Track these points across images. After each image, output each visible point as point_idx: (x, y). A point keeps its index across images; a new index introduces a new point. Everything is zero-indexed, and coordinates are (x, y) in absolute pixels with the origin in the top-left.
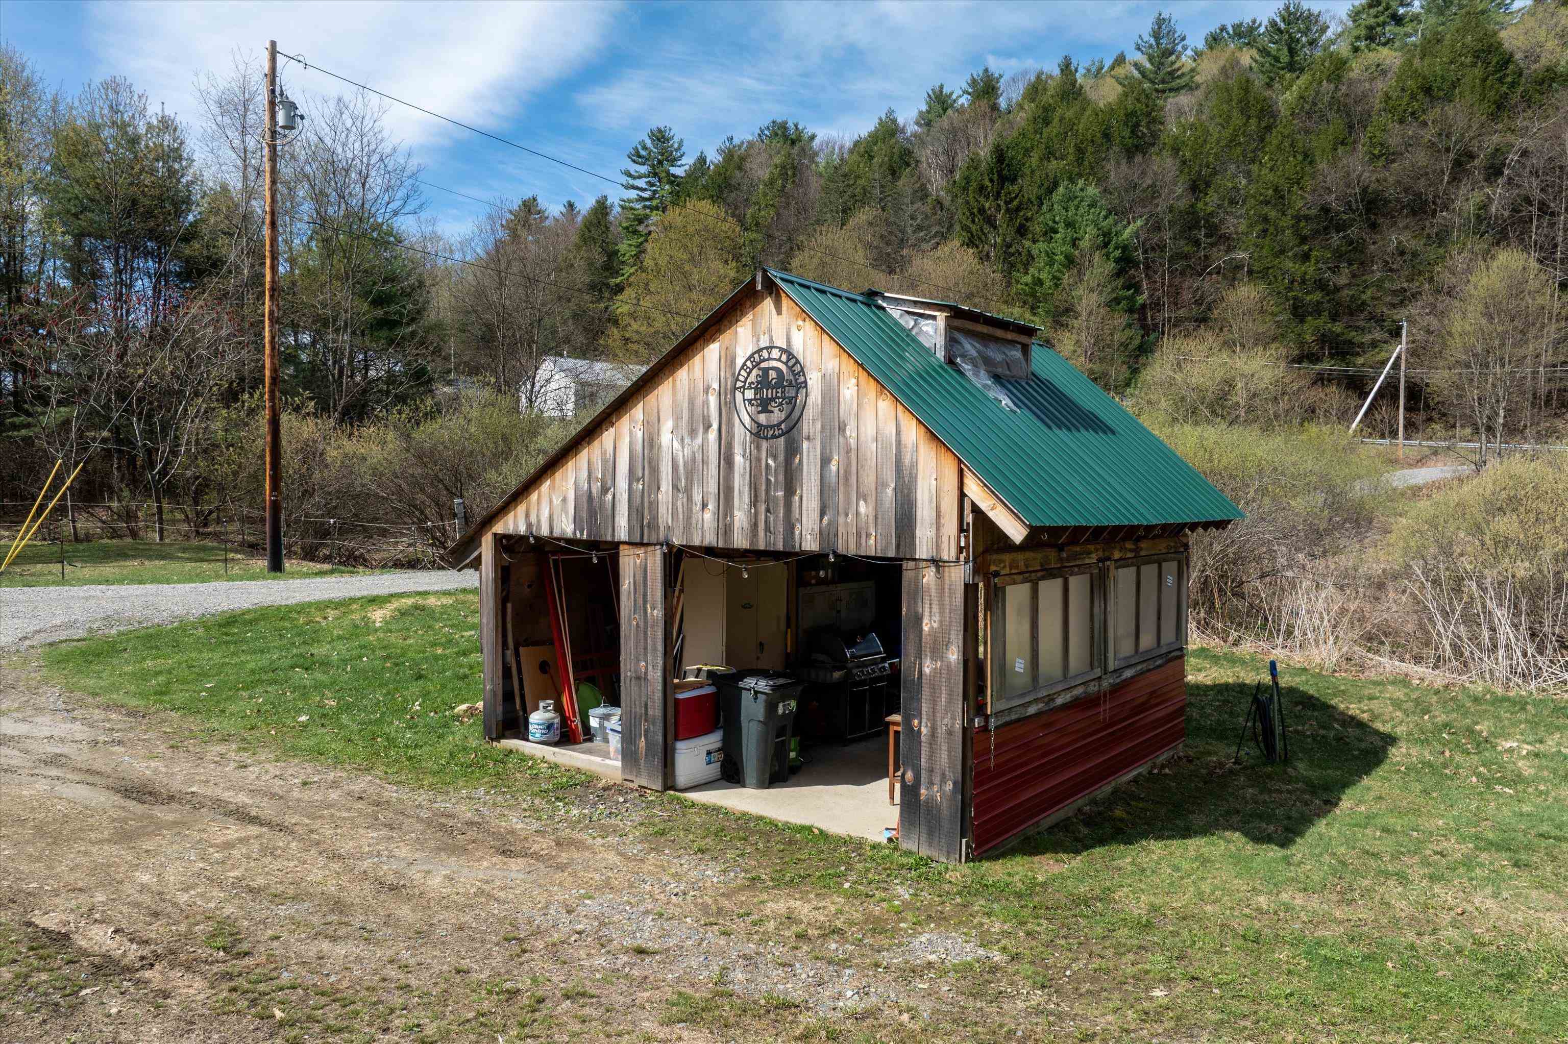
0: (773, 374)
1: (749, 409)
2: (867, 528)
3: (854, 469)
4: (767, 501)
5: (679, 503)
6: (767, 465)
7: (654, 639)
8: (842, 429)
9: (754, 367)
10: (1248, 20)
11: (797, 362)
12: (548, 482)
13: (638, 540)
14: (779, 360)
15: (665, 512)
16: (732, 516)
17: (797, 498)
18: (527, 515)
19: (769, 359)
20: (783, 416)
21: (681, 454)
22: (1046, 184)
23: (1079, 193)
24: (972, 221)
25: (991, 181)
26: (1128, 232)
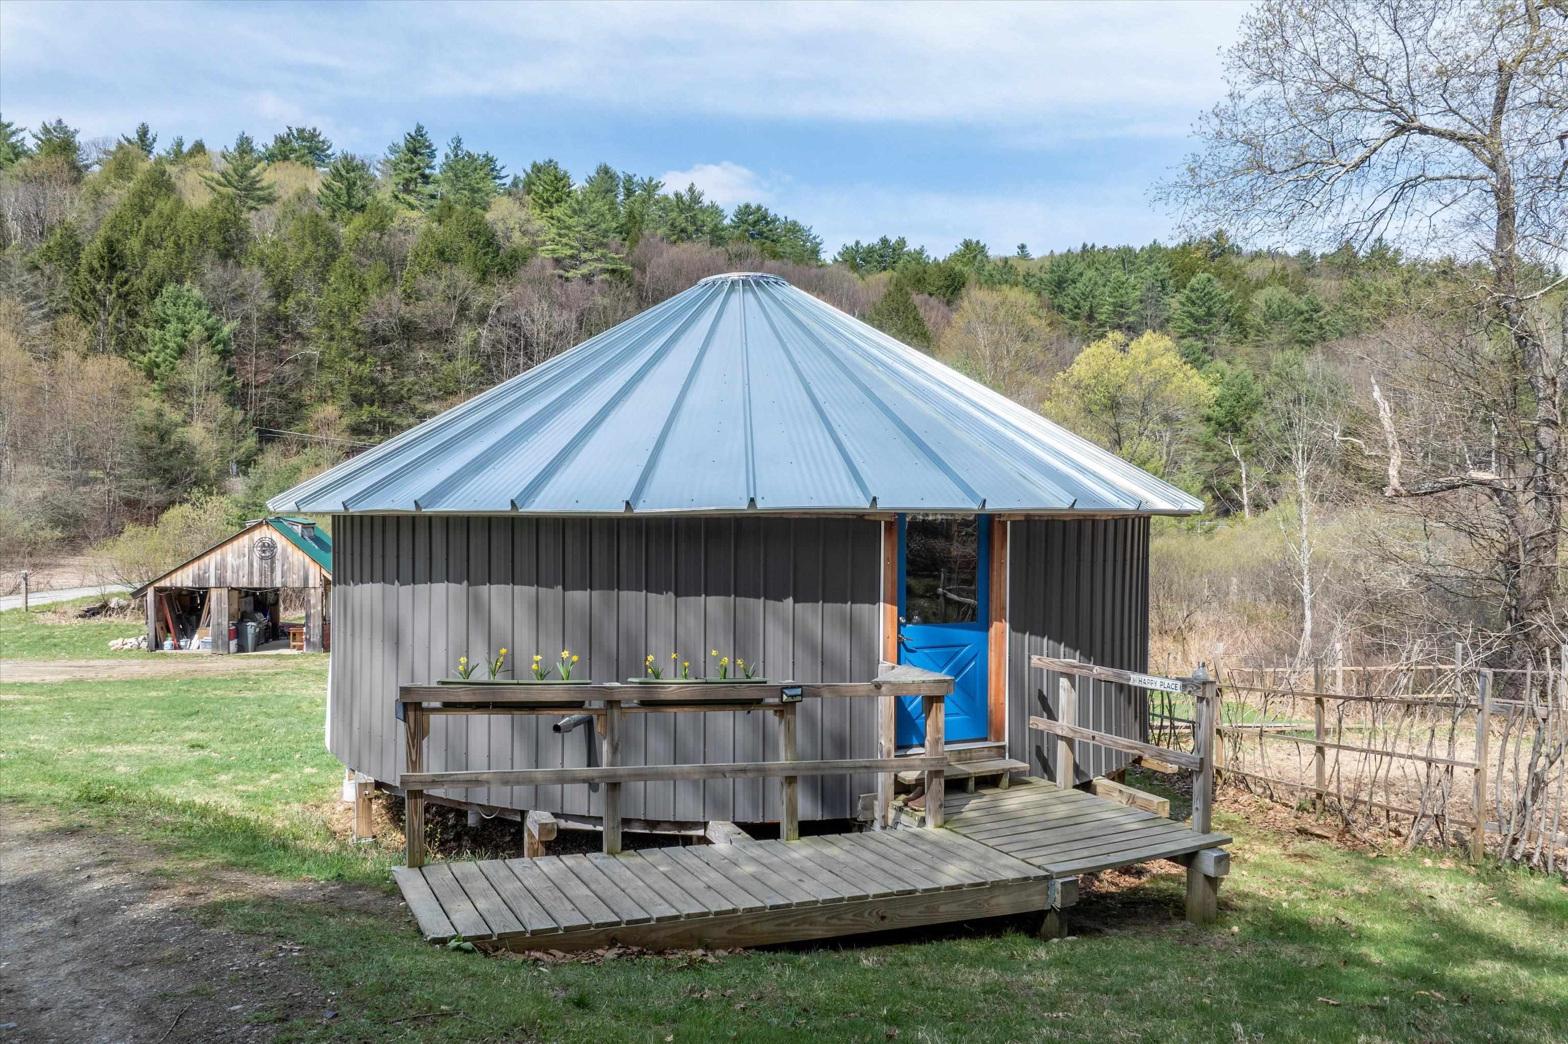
0: (266, 544)
1: (259, 552)
2: (295, 581)
3: (291, 568)
4: (264, 575)
5: (234, 577)
6: (265, 567)
8: (288, 558)
9: (260, 542)
10: (309, 128)
11: (274, 541)
12: (180, 571)
13: (218, 586)
14: (268, 541)
15: (228, 577)
16: (253, 579)
17: (274, 575)
18: (170, 581)
19: (265, 540)
20: (270, 554)
21: (235, 563)
22: (155, 279)
23: (186, 294)
24: (83, 298)
25: (102, 267)
26: (227, 329)
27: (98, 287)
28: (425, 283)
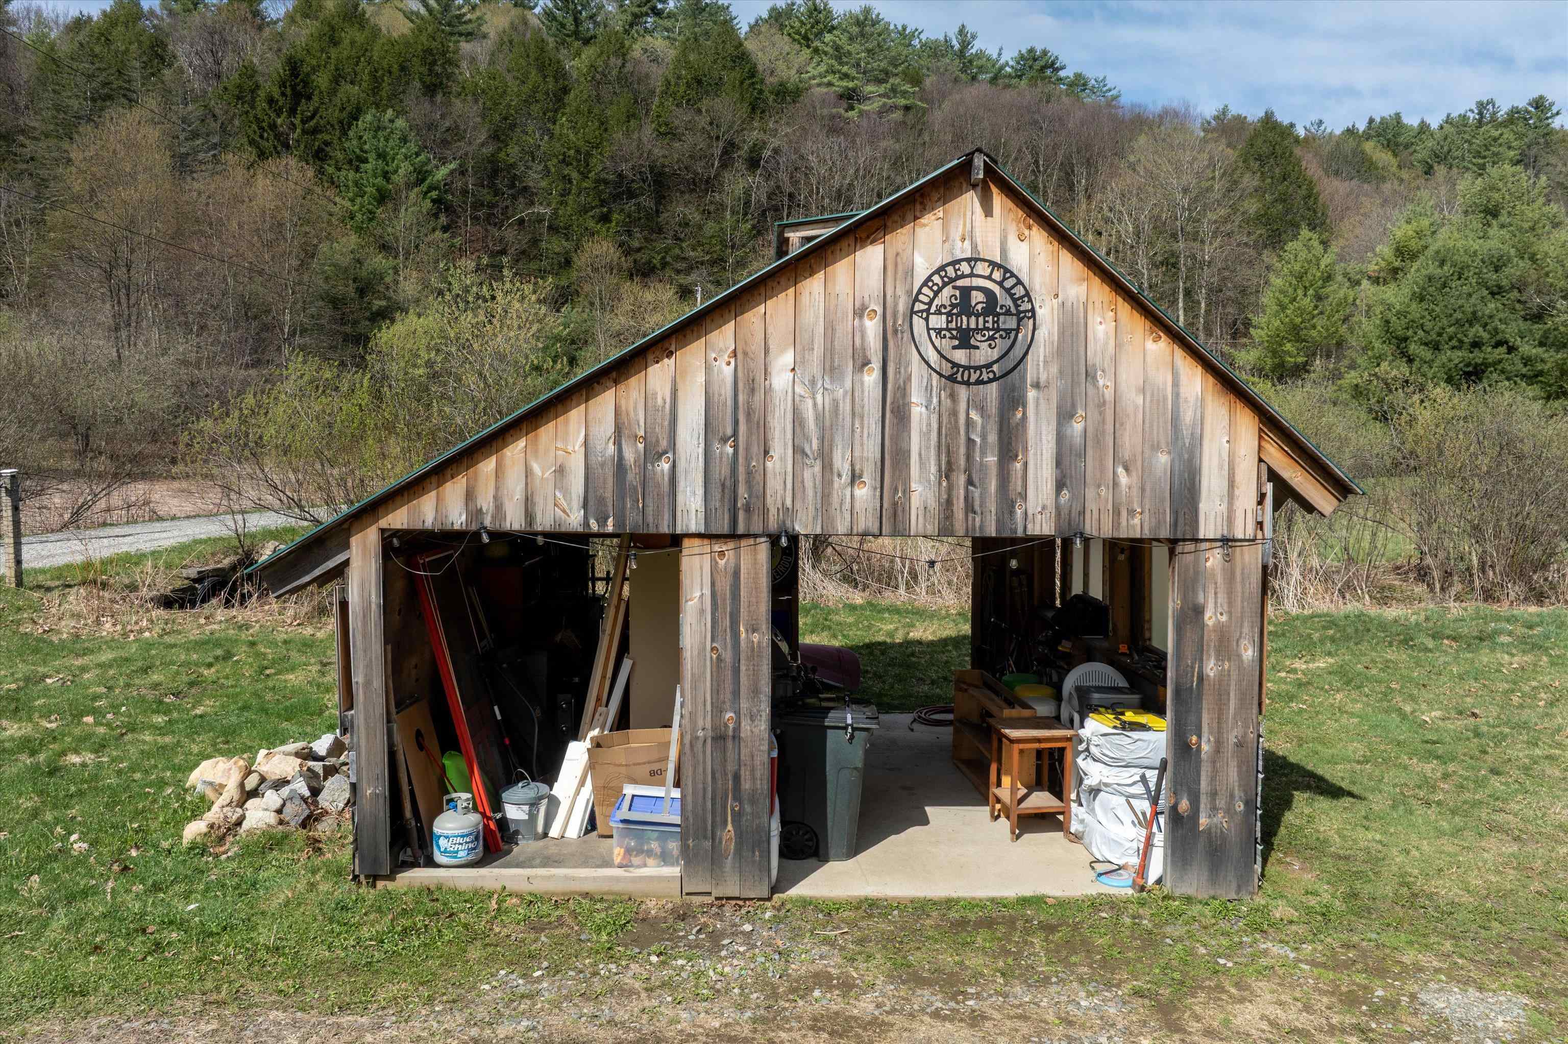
0: (977, 297)
1: (937, 342)
2: (1130, 502)
3: (1109, 428)
4: (968, 470)
5: (807, 474)
6: (969, 422)
7: (756, 674)
8: (1090, 375)
9: (945, 284)
11: (1019, 282)
12: (522, 443)
13: (726, 530)
14: (989, 278)
15: (779, 488)
16: (907, 491)
17: (1019, 466)
18: (470, 496)
19: (972, 275)
20: (995, 354)
21: (810, 402)
22: (348, 109)
23: (387, 124)
24: (261, 137)
25: (283, 94)
26: (442, 173)
27: (279, 121)
28: (681, 117)
